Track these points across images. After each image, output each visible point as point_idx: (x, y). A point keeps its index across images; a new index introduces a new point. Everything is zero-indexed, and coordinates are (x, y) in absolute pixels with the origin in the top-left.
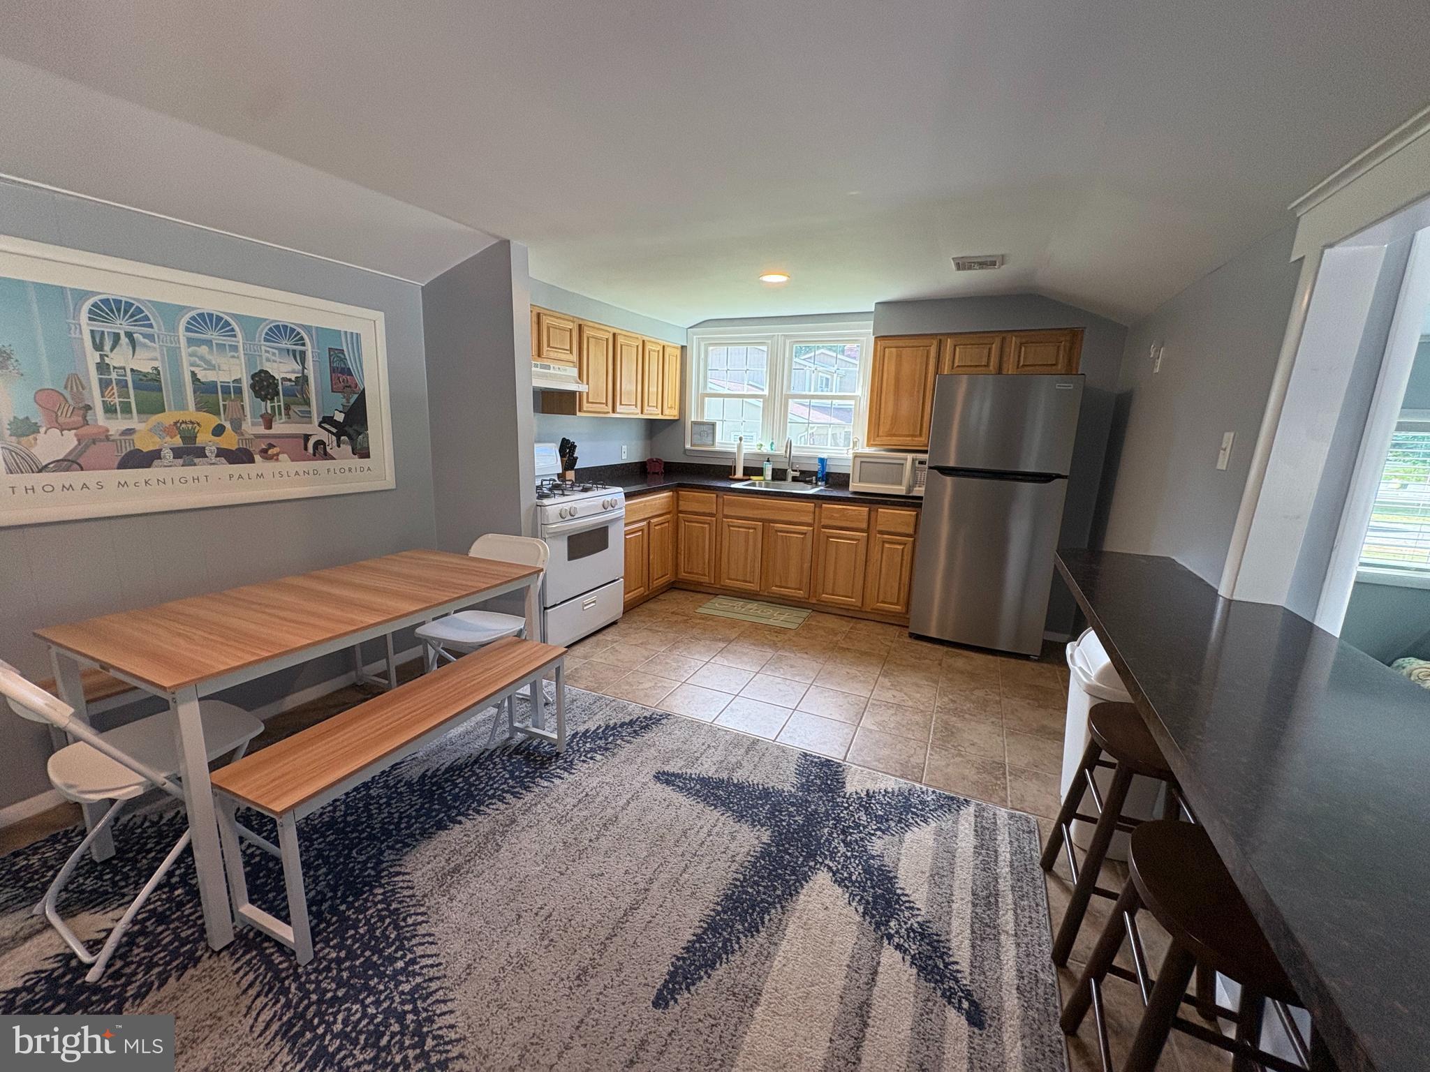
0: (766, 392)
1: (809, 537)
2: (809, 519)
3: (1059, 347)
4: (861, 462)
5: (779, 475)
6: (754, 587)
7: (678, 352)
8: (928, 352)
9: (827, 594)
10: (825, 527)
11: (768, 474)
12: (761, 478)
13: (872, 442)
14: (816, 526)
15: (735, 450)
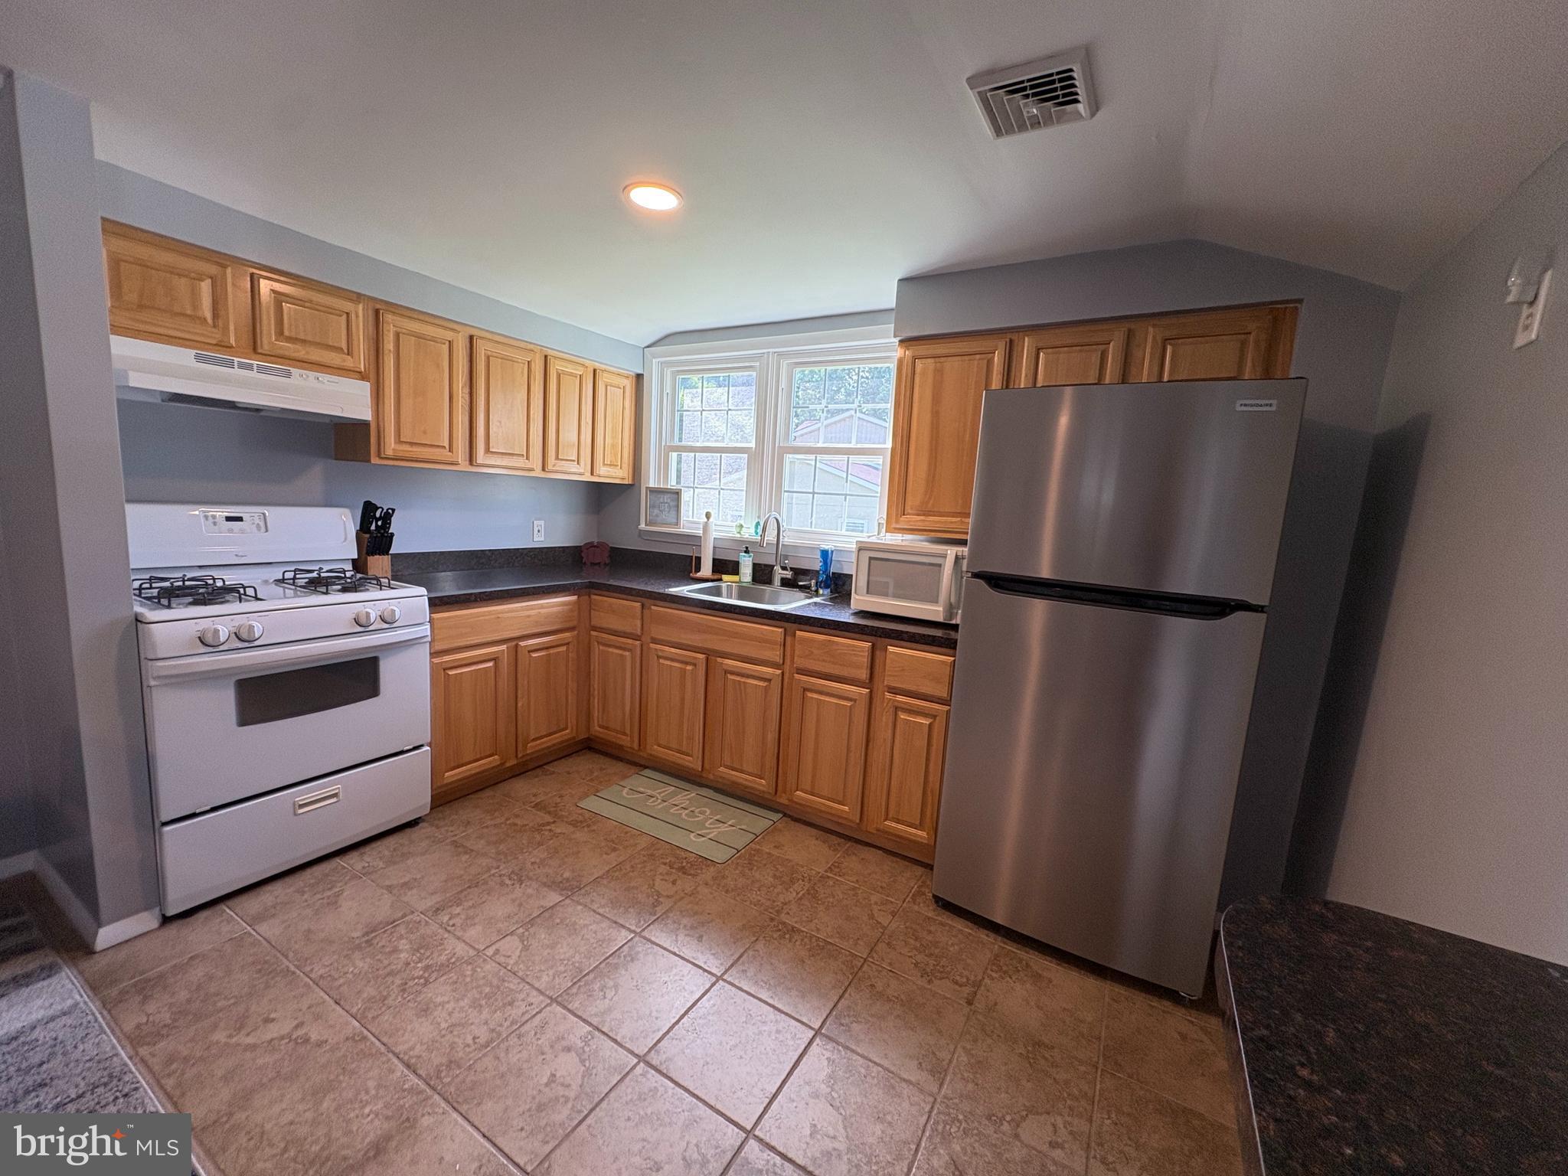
0: (753, 445)
1: (776, 686)
2: (775, 655)
3: (1244, 343)
4: (871, 559)
5: (762, 574)
6: (693, 762)
7: (629, 385)
8: (990, 363)
9: (802, 791)
10: (802, 671)
11: (746, 572)
12: (735, 578)
13: (894, 525)
14: (787, 667)
15: (700, 532)
